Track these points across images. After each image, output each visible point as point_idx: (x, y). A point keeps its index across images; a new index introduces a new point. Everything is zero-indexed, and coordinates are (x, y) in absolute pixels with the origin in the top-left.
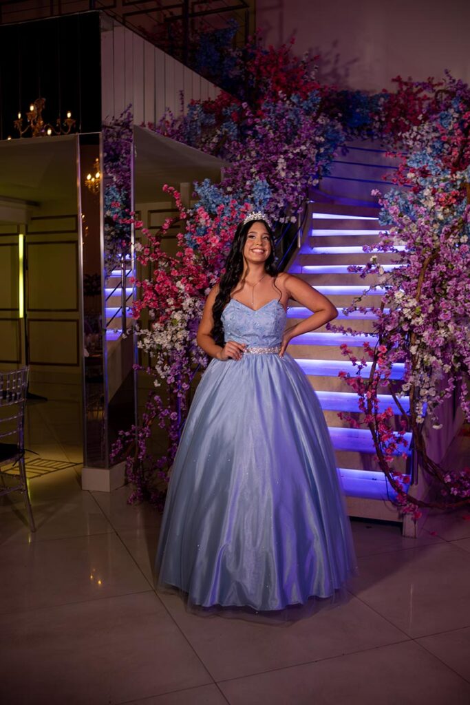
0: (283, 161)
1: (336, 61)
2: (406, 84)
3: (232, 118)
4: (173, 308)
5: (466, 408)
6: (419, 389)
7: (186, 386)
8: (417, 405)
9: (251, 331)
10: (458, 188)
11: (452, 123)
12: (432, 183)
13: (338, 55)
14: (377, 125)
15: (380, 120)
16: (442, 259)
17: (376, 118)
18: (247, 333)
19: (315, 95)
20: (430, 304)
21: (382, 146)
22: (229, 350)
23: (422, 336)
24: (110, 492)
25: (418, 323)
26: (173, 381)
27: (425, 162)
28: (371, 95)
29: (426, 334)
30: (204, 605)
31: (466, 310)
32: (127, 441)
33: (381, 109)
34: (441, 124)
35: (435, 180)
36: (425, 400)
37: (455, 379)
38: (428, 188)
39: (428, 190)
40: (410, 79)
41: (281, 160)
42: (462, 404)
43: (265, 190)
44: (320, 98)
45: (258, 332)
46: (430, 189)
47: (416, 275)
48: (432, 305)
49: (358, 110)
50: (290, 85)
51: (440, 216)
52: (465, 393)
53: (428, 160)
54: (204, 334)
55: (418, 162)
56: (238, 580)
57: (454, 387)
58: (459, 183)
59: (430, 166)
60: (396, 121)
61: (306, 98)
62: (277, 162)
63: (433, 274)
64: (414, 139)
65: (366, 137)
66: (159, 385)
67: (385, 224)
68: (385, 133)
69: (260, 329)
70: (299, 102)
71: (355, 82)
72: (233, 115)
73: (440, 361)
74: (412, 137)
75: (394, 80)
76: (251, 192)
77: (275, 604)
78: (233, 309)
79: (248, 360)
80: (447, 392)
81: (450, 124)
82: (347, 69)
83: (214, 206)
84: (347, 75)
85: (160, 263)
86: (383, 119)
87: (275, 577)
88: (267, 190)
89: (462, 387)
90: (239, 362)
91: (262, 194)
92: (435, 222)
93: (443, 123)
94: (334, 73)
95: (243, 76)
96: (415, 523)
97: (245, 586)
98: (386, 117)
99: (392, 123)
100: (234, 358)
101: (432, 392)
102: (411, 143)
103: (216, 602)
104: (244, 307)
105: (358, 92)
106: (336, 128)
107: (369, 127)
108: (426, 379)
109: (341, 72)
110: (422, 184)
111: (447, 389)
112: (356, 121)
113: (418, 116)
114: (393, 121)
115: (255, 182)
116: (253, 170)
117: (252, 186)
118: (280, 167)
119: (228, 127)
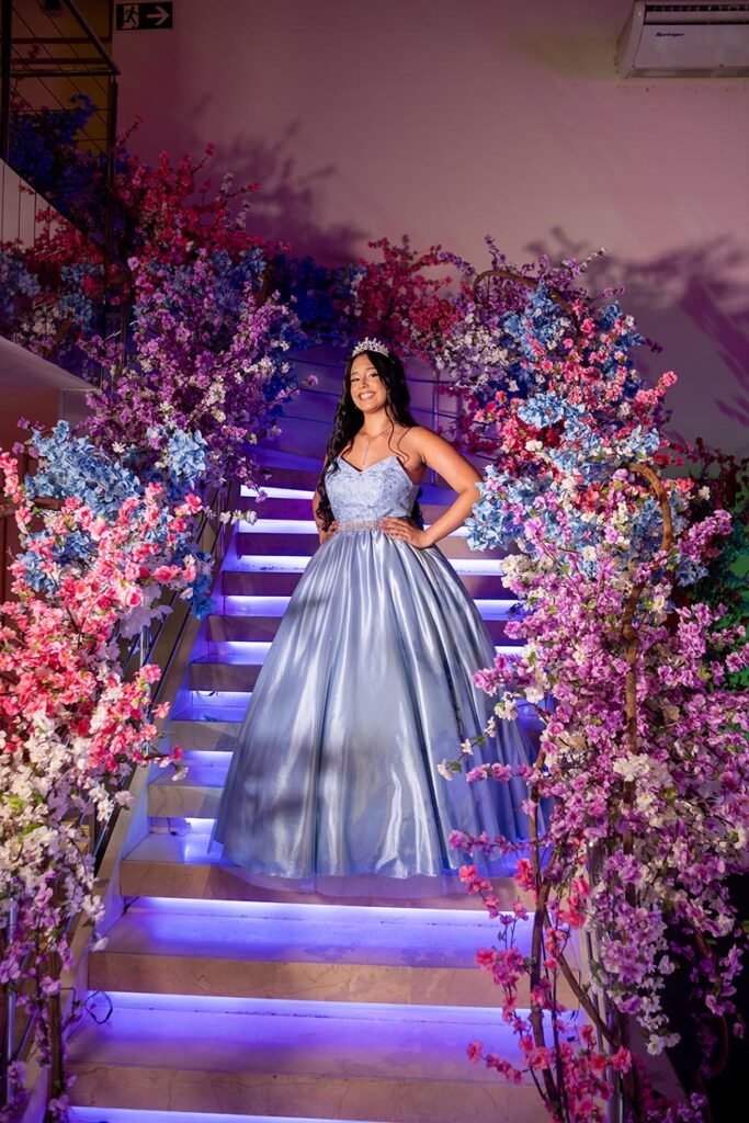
0: (220, 387)
3: (82, 289)
9: (352, 500)
17: (346, 310)
19: (254, 256)
41: (217, 386)
44: (262, 264)
49: (311, 292)
50: (198, 232)
62: (207, 390)
72: (85, 282)
75: (374, 244)
76: (158, 455)
98: (364, 309)
106: (291, 323)
107: (325, 324)
114: (379, 319)
115: (171, 432)
116: (166, 406)
117: (164, 442)
118: (211, 400)
119: (74, 305)
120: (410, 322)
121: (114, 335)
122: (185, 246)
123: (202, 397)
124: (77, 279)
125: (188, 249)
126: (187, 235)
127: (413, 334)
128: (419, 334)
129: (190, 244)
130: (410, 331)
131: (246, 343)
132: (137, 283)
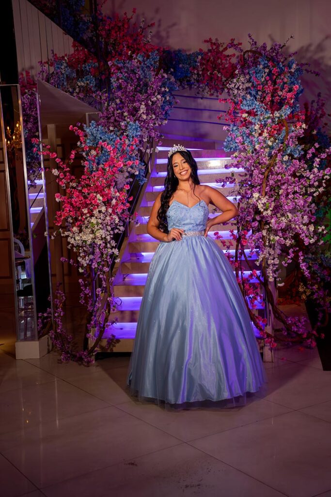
0: (144, 107)
1: (159, 25)
2: (215, 44)
3: (91, 73)
4: (88, 215)
5: (304, 267)
6: (268, 259)
7: (107, 269)
8: (268, 270)
9: (188, 221)
10: (276, 123)
11: (264, 77)
12: (260, 120)
13: (160, 21)
14: (195, 77)
15: (198, 74)
16: (274, 172)
17: (196, 72)
18: (185, 222)
19: (155, 55)
20: (272, 202)
21: (198, 93)
22: (173, 234)
23: (270, 223)
24: (40, 358)
25: (267, 214)
26: (96, 266)
27: (254, 105)
28: (188, 53)
29: (273, 221)
30: (177, 403)
31: (296, 204)
32: (45, 321)
33: (199, 64)
34: (256, 77)
35: (262, 118)
36: (271, 267)
37: (294, 249)
38: (258, 124)
39: (257, 125)
40: (217, 40)
41: (143, 106)
42: (301, 265)
43: (137, 129)
44: (158, 57)
45: (193, 222)
46: (259, 125)
47: (259, 183)
48: (273, 202)
49: (181, 66)
50: (133, 46)
51: (270, 143)
52: (302, 258)
53: (256, 104)
54: (153, 226)
55: (248, 106)
56: (199, 382)
57: (293, 255)
58: (277, 119)
59: (257, 108)
60: (211, 74)
61: (148, 57)
62: (140, 108)
63: (271, 182)
64: (238, 89)
65: (186, 86)
66: (83, 271)
67: (229, 150)
68: (202, 83)
69: (194, 219)
70: (144, 61)
71: (174, 43)
72: (91, 70)
73: (282, 239)
74: (236, 87)
75: (206, 41)
76: (125, 131)
77: (226, 395)
78: (175, 207)
79: (187, 241)
80: (289, 258)
81: (262, 77)
82: (168, 32)
83: (101, 141)
84: (168, 37)
85: (71, 184)
86: (201, 73)
87: (223, 377)
88: (139, 129)
89: (300, 254)
90: (180, 242)
91: (135, 132)
92: (266, 147)
93: (257, 76)
94: (158, 35)
95: (94, 38)
96: (271, 352)
97: (205, 386)
98: (203, 70)
99: (207, 75)
100: (176, 239)
101: (277, 261)
102: (236, 92)
103: (185, 400)
104: (182, 205)
105: (179, 51)
106: (171, 80)
107: (188, 79)
108: (272, 252)
109: (163, 34)
110: (253, 121)
111: (289, 257)
112: (179, 74)
113: (235, 71)
114: (209, 74)
115: (128, 123)
116: (126, 114)
117: (126, 126)
118: (142, 111)
119: (88, 80)
120: (222, 74)
121: (104, 90)
122: (128, 53)
123: (138, 111)
124: (88, 70)
125: (129, 54)
126: (129, 48)
127: (223, 79)
128: (225, 79)
129: (130, 52)
130: (222, 78)
131: (152, 90)
132: (112, 71)
